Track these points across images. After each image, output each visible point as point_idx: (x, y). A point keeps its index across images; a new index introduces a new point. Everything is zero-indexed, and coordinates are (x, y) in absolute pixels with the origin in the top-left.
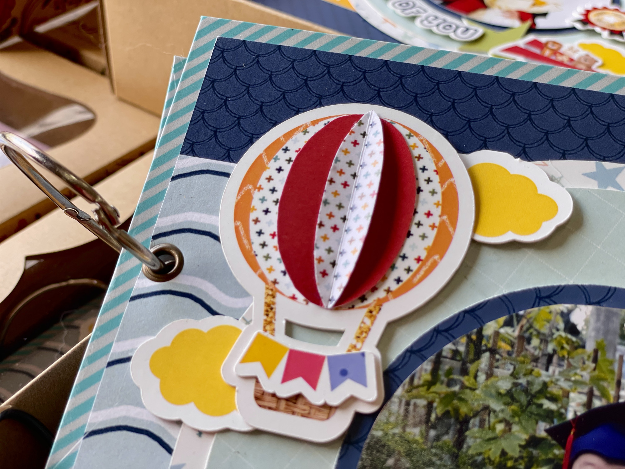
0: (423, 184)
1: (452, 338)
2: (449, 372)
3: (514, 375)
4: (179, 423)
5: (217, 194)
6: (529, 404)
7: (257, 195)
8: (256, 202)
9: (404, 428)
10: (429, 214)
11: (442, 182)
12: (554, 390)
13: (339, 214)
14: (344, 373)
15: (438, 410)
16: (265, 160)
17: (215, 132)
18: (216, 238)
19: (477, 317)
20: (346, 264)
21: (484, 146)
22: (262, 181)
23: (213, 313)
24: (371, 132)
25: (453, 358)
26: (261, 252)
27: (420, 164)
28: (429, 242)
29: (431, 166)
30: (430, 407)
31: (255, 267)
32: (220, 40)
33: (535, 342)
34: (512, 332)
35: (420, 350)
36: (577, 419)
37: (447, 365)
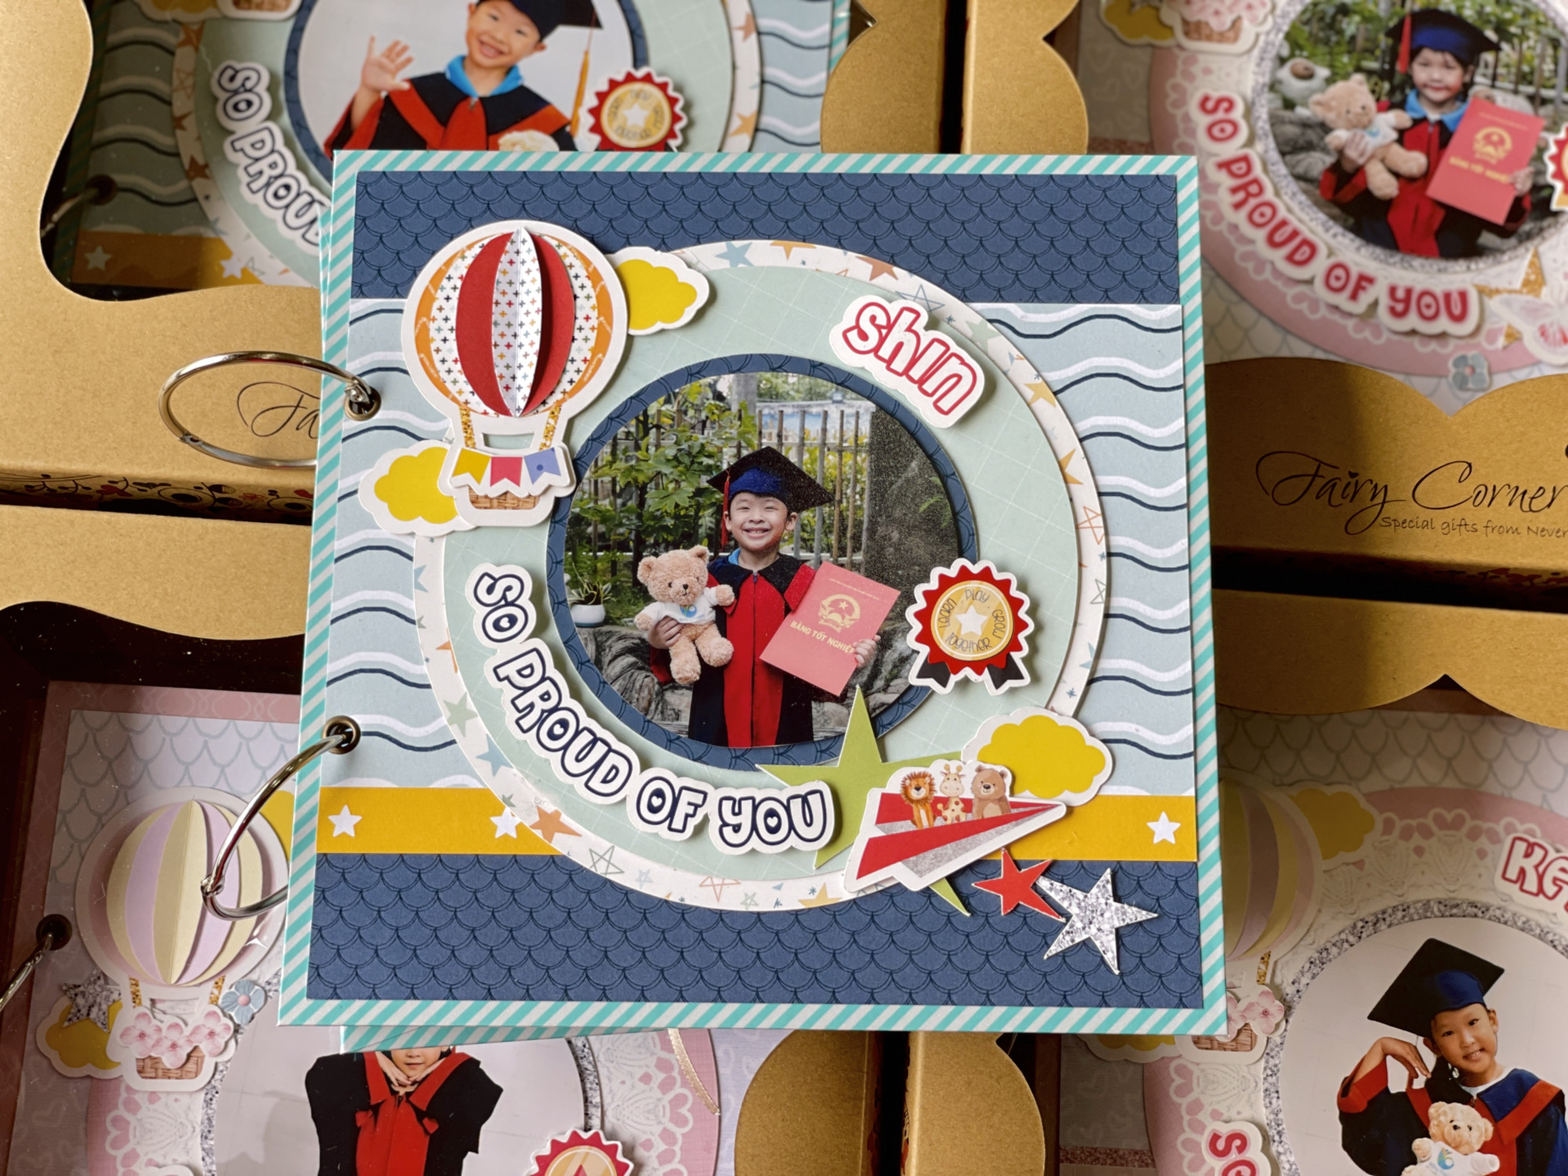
0: (578, 291)
1: (625, 423)
2: (625, 451)
3: (677, 443)
4: (412, 534)
5: (395, 332)
6: (692, 462)
7: (433, 326)
8: (433, 333)
9: (596, 502)
10: (587, 318)
11: (594, 287)
12: (710, 449)
13: (509, 332)
14: (540, 468)
15: (621, 483)
16: (433, 291)
17: (379, 271)
18: (405, 372)
19: (641, 401)
20: (525, 376)
21: (628, 243)
22: (435, 312)
23: (419, 439)
24: (523, 248)
25: (627, 439)
26: (448, 378)
27: (572, 273)
28: (591, 343)
29: (583, 273)
30: (614, 481)
31: (446, 392)
32: (361, 175)
33: (691, 412)
34: (671, 408)
35: (599, 438)
36: (731, 468)
37: (622, 446)
